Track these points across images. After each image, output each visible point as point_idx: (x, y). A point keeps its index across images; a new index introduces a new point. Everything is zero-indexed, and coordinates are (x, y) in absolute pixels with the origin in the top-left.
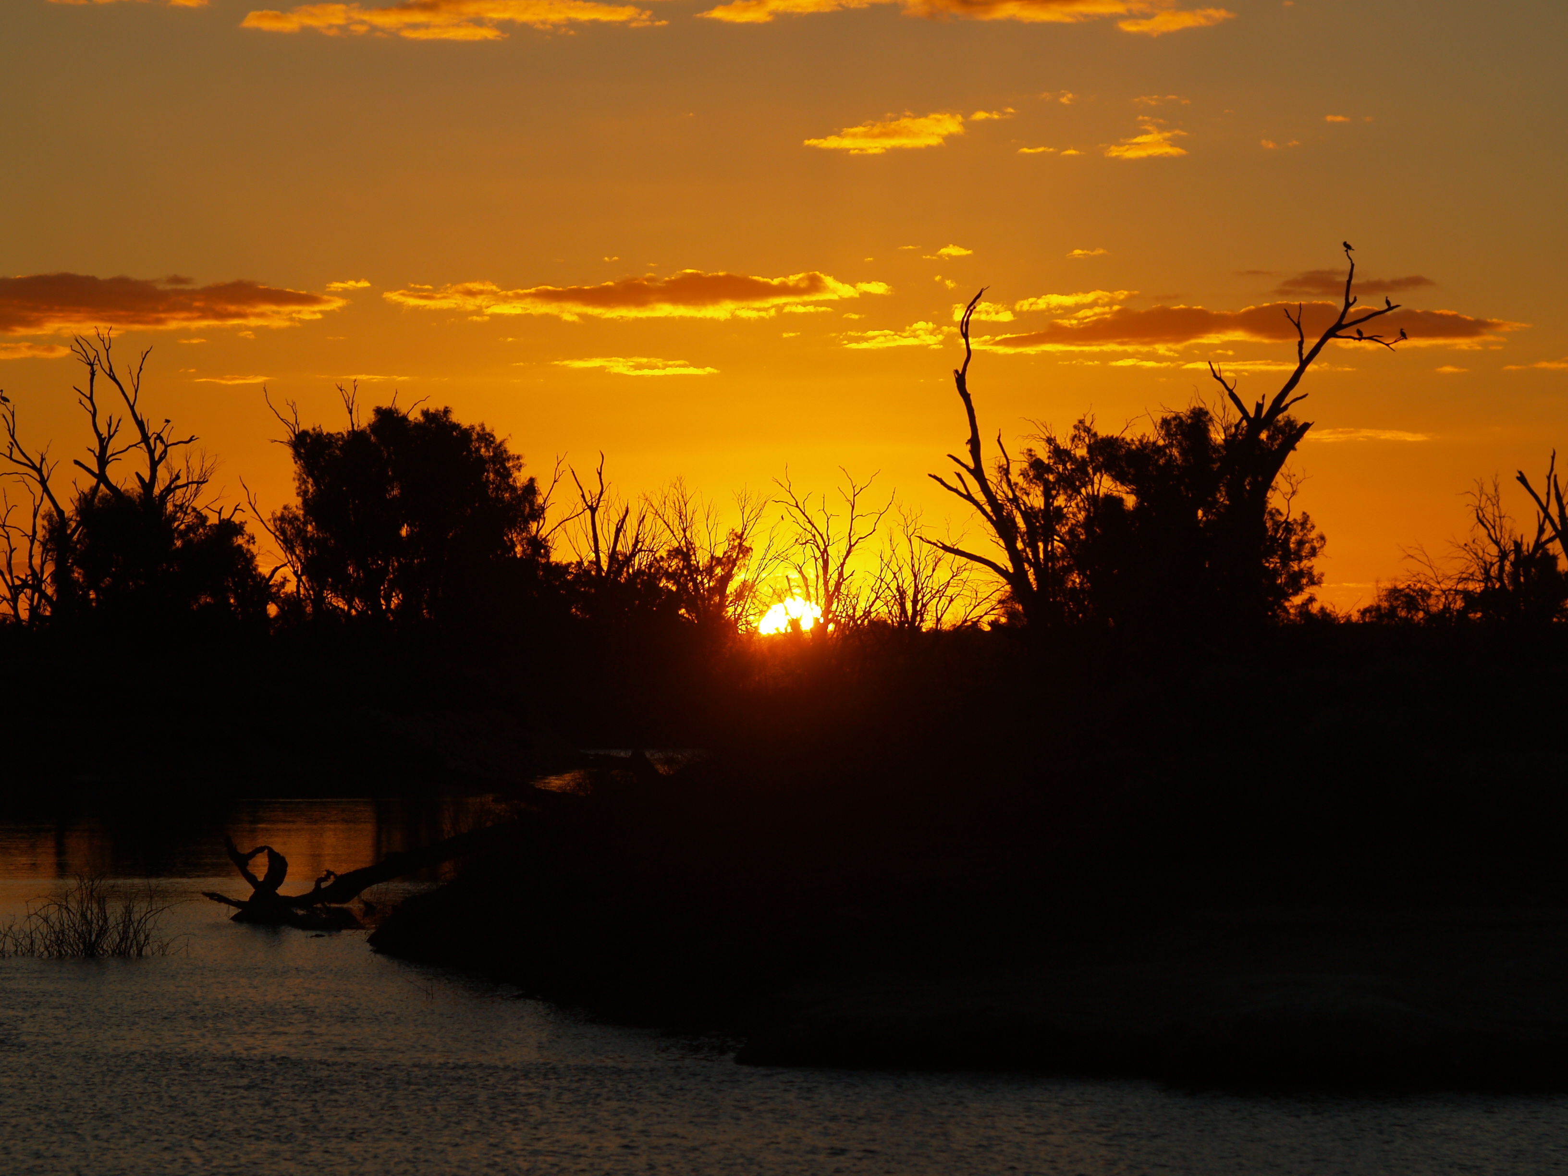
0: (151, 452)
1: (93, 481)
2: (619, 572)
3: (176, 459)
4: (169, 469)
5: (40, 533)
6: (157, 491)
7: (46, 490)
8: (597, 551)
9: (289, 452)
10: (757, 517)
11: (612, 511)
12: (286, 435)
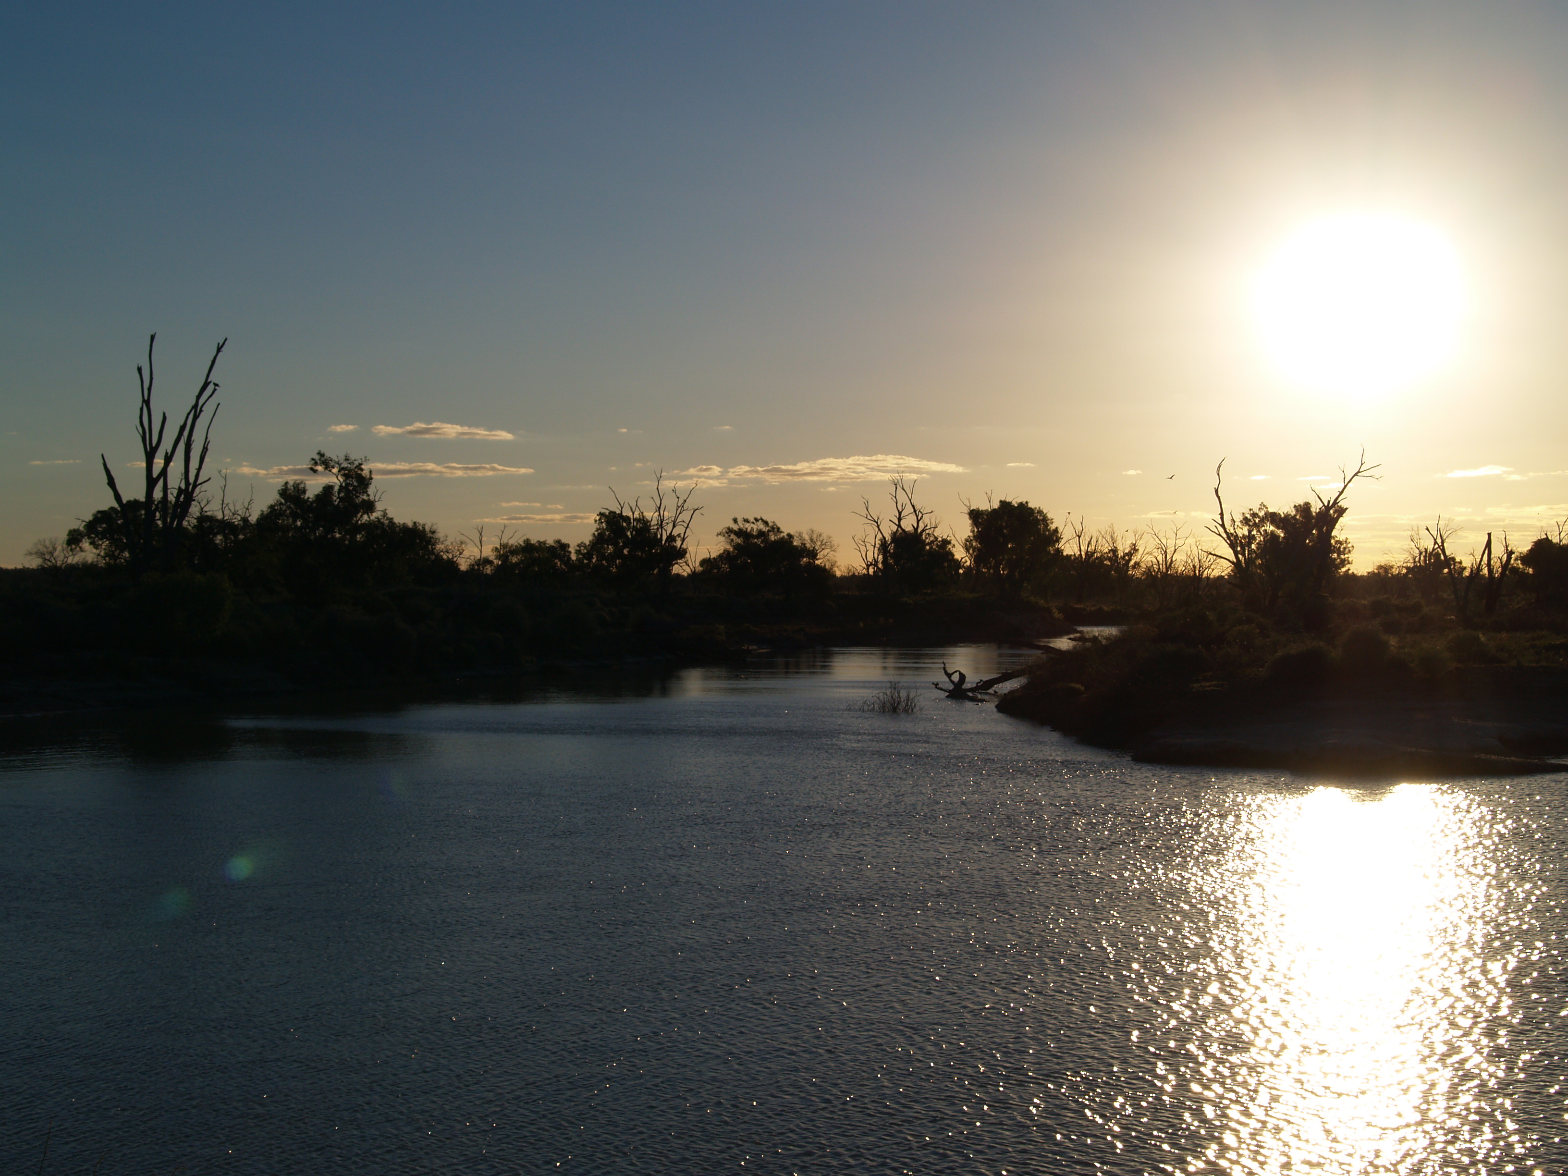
0: (917, 517)
1: (896, 527)
2: (1089, 559)
3: (926, 519)
4: (924, 523)
5: (877, 546)
6: (919, 531)
7: (879, 529)
8: (1080, 550)
9: (968, 516)
10: (1141, 538)
11: (1086, 536)
12: (967, 511)
